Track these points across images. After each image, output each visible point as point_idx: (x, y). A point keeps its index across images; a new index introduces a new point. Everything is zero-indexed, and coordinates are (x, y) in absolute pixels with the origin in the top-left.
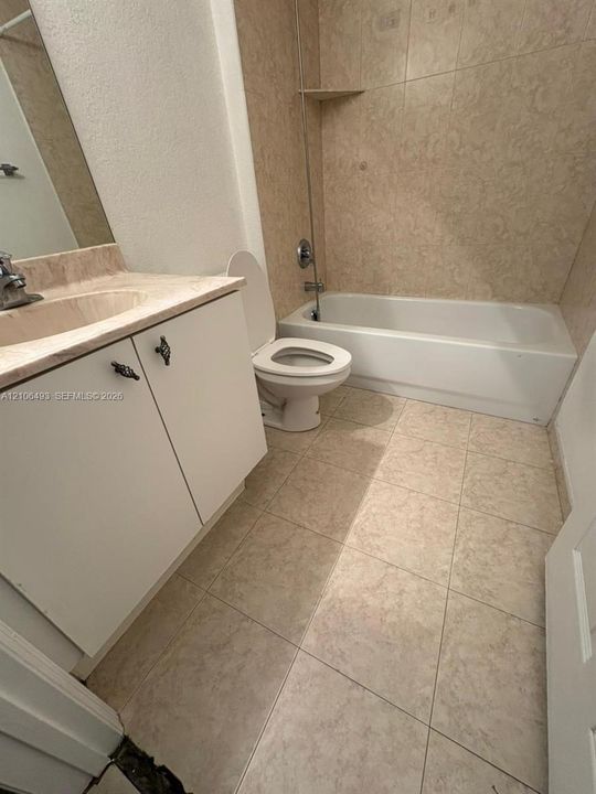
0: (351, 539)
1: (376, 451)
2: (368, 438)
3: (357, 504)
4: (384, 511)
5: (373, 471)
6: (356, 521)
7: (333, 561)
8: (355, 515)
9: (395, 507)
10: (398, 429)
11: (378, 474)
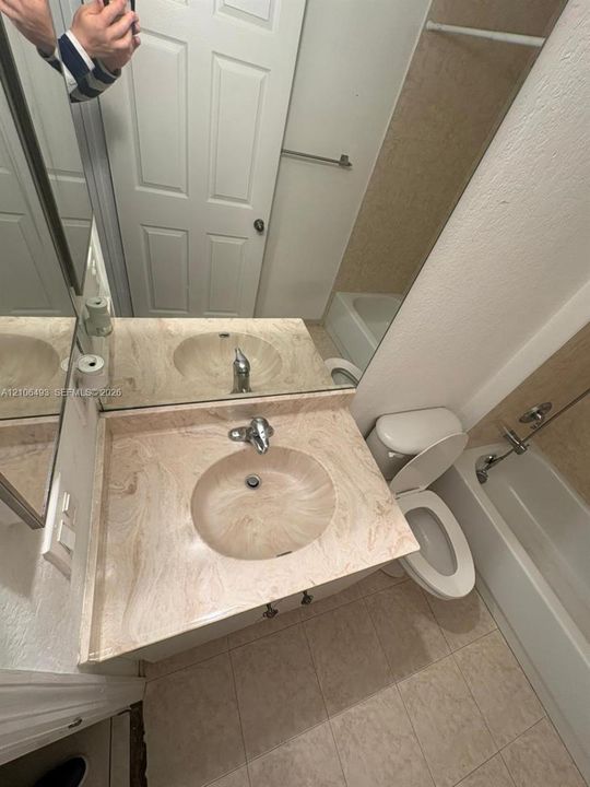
0: (336, 721)
1: (421, 658)
2: (425, 637)
3: (365, 694)
4: (379, 727)
5: (402, 676)
6: (352, 710)
7: (311, 725)
8: (356, 702)
9: (389, 732)
10: (459, 655)
11: (403, 685)
